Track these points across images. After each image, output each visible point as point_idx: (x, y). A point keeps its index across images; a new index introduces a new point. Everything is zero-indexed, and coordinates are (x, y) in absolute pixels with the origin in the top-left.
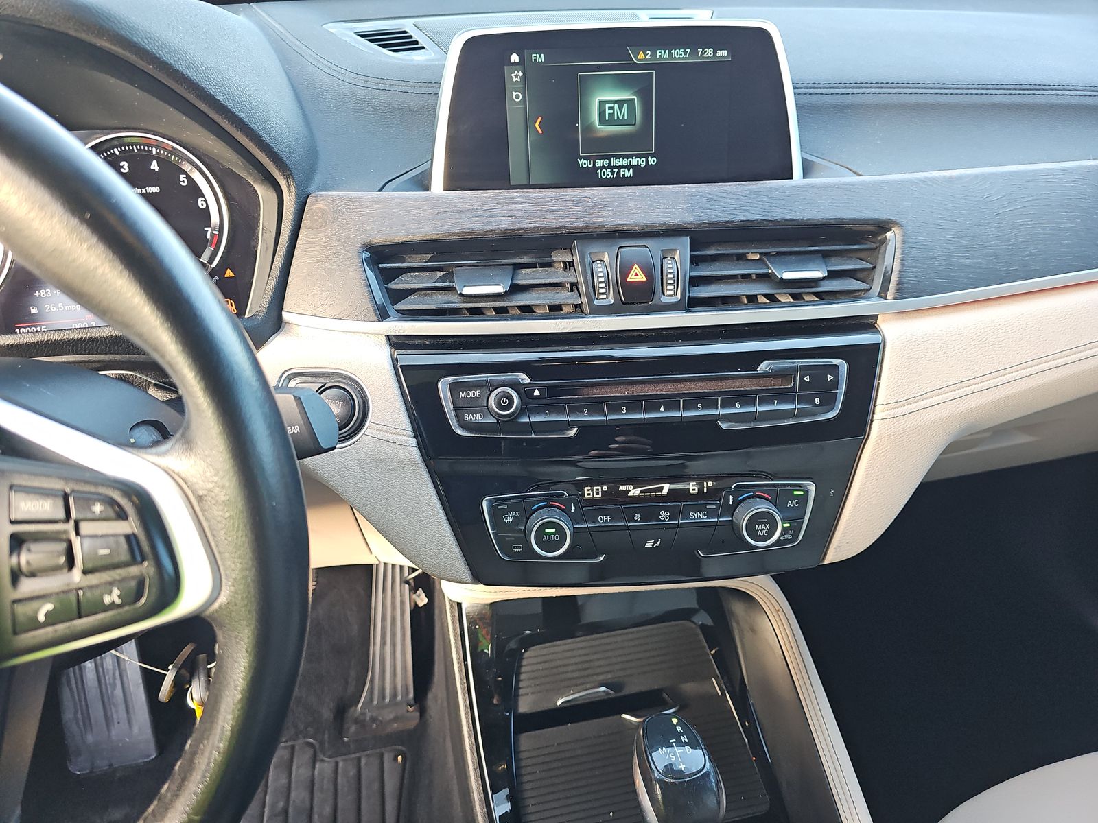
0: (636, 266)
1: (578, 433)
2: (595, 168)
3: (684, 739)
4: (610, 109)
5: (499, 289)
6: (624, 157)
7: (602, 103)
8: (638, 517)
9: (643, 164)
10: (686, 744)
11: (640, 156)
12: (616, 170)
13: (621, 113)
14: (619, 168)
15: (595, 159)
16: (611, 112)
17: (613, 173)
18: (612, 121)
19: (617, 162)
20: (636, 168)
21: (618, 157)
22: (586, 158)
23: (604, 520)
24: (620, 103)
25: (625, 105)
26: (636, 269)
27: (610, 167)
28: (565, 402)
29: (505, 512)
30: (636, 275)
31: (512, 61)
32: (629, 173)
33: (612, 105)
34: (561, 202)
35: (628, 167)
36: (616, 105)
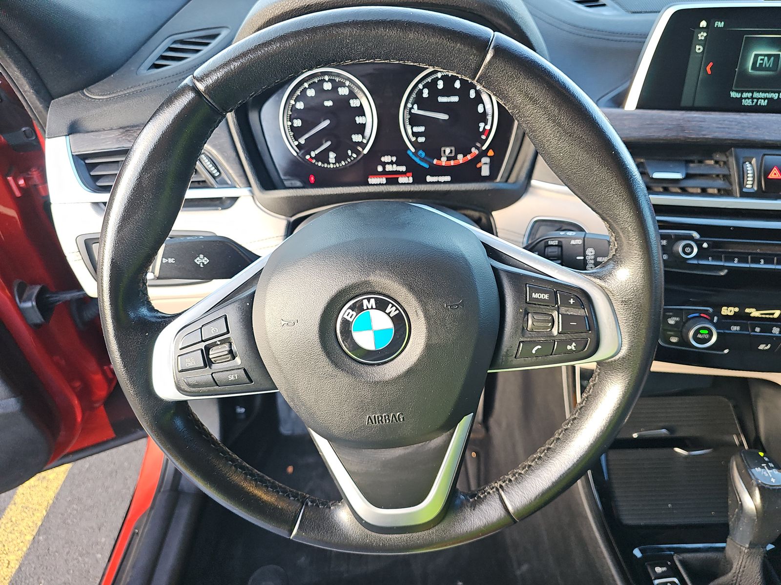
0: (775, 168)
1: (727, 273)
2: (741, 98)
3: (771, 465)
4: (761, 59)
5: (678, 176)
6: (763, 92)
7: (757, 56)
8: (758, 329)
9: (776, 98)
10: (772, 468)
11: (774, 92)
12: (755, 100)
13: (768, 62)
14: (758, 99)
15: (742, 92)
16: (762, 62)
17: (753, 102)
18: (761, 68)
19: (756, 95)
20: (770, 100)
21: (759, 92)
22: (737, 91)
23: (735, 328)
24: (769, 56)
25: (772, 58)
26: (775, 170)
27: (752, 98)
28: (723, 252)
29: (670, 317)
30: (775, 174)
31: (701, 26)
32: (764, 103)
33: (763, 57)
34: (726, 122)
35: (765, 99)
36: (766, 58)
